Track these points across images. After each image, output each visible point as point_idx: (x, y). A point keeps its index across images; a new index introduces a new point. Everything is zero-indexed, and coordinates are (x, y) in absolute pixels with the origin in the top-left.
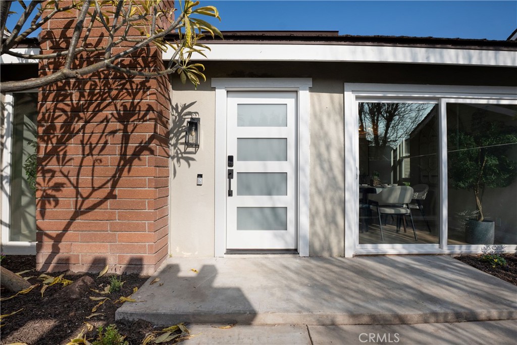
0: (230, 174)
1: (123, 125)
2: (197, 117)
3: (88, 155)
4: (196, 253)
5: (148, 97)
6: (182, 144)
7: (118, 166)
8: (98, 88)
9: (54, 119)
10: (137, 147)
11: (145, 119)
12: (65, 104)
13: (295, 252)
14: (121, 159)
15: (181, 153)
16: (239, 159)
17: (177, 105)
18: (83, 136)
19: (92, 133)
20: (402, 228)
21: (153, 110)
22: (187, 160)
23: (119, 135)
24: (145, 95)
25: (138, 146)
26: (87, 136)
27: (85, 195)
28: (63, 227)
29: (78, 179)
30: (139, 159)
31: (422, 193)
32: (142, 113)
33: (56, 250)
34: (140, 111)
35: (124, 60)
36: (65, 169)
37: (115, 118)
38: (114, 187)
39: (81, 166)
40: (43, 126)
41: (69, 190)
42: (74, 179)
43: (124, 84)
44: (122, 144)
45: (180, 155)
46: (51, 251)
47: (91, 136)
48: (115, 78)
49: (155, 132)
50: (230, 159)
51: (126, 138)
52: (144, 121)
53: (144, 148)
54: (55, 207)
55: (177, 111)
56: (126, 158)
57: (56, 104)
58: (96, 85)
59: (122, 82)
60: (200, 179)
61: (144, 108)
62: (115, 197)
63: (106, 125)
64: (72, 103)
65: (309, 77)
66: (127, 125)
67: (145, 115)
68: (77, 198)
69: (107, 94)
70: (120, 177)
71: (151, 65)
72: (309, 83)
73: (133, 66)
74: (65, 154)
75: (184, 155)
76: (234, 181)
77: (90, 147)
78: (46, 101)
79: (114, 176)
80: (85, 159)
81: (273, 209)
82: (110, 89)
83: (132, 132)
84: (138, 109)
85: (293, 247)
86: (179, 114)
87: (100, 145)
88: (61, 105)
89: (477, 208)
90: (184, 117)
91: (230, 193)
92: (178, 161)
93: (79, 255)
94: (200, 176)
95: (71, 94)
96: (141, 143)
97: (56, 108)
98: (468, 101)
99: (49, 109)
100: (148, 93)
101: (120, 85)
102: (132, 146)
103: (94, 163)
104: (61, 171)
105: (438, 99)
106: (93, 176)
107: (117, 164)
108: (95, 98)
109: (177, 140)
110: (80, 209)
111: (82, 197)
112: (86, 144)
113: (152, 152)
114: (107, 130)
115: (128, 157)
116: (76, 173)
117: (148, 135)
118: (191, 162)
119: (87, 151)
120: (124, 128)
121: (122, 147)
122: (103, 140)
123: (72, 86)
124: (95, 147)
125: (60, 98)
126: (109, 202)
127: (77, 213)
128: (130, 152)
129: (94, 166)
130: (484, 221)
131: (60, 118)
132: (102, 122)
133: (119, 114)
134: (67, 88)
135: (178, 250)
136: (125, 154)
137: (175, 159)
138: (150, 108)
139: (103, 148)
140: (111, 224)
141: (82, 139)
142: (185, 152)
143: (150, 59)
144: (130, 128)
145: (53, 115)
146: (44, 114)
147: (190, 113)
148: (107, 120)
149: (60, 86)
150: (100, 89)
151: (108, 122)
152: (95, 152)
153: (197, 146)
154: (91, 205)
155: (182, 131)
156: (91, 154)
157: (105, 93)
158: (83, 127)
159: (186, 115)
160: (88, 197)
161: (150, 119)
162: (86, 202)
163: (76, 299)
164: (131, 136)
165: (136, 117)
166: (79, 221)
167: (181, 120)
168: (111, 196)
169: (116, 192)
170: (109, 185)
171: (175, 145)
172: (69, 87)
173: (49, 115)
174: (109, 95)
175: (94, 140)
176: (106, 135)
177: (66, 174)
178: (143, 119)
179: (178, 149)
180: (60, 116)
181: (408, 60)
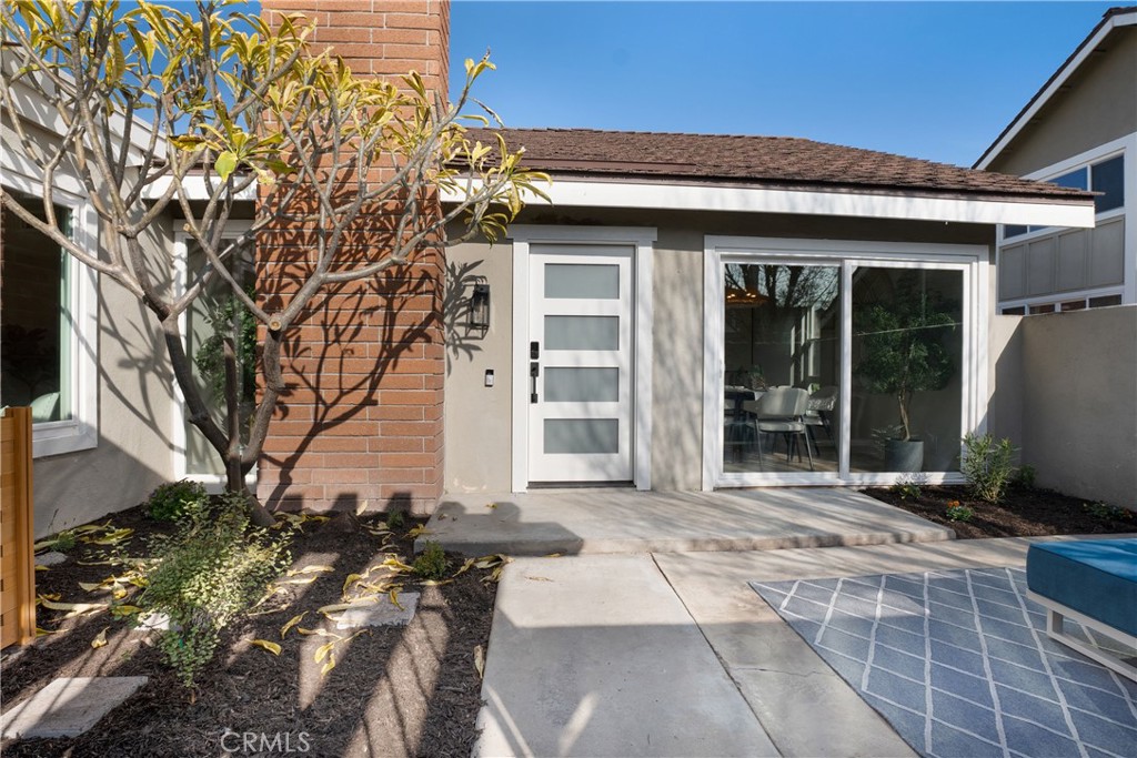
0: (534, 370)
1: (386, 298)
2: (484, 283)
3: (334, 342)
4: (484, 487)
5: (424, 259)
6: (460, 324)
7: (380, 357)
8: (347, 243)
9: (280, 288)
10: (406, 332)
11: (419, 291)
12: (297, 267)
13: (630, 484)
14: (383, 348)
15: (460, 339)
16: (546, 348)
17: (453, 265)
18: (326, 314)
19: (340, 309)
20: (796, 458)
21: (430, 278)
22: (468, 348)
23: (382, 312)
24: (420, 255)
25: (409, 330)
26: (332, 314)
27: (329, 402)
28: (297, 446)
29: (318, 377)
30: (410, 350)
31: (828, 400)
32: (414, 282)
33: (285, 481)
34: (410, 278)
35: (386, 204)
36: (299, 362)
37: (374, 289)
38: (373, 388)
39: (323, 357)
40: (263, 299)
41: (304, 393)
42: (312, 378)
43: (388, 239)
44: (385, 325)
45: (457, 342)
46: (278, 481)
47: (338, 314)
48: (373, 229)
49: (434, 309)
50: (535, 346)
51: (391, 319)
52: (417, 294)
53: (418, 333)
54: (282, 419)
55: (453, 275)
56: (391, 346)
57: (283, 268)
58: (343, 239)
59: (385, 236)
60: (490, 377)
61: (417, 274)
62: (375, 403)
63: (361, 299)
64: (308, 266)
65: (653, 226)
66: (393, 298)
67: (419, 284)
68: (317, 404)
69: (361, 254)
70: (382, 373)
71: (427, 212)
72: (653, 234)
73: (399, 212)
74: (298, 340)
75: (464, 342)
76: (540, 380)
77: (337, 330)
78: (267, 261)
79: (373, 373)
80: (329, 349)
81: (589, 421)
82: (366, 248)
83: (400, 309)
84: (408, 275)
85: (627, 478)
86: (457, 279)
87: (352, 328)
88: (289, 269)
89: (902, 423)
90: (464, 283)
91: (534, 399)
92: (455, 351)
93: (322, 487)
94: (490, 372)
95: (306, 252)
96: (413, 325)
97: (282, 274)
98: (876, 264)
99: (272, 274)
100: (424, 252)
101: (383, 240)
102: (400, 329)
103: (343, 354)
104: (292, 367)
105: (841, 260)
106: (341, 372)
107: (377, 355)
108: (342, 259)
109: (453, 319)
110: (322, 419)
111: (324, 403)
112: (331, 326)
113: (428, 340)
114: (364, 306)
115: (394, 345)
116: (316, 367)
117: (425, 313)
118: (473, 352)
119: (332, 337)
120: (388, 303)
121: (384, 330)
122: (356, 321)
123: (307, 238)
124: (344, 330)
125: (289, 258)
126: (367, 409)
127: (318, 427)
128: (397, 338)
129: (342, 357)
130: (910, 440)
131: (289, 287)
132: (355, 293)
133: (379, 282)
134: (299, 242)
135: (456, 483)
136: (390, 340)
137: (451, 348)
138: (426, 276)
139: (356, 332)
140: (371, 442)
141: (323, 319)
142: (466, 338)
143: (426, 202)
144: (396, 304)
145: (279, 282)
146: (263, 282)
147: (473, 278)
148: (361, 291)
149: (290, 241)
150: (351, 245)
151: (363, 293)
152: (344, 338)
153: (485, 327)
154: (338, 414)
155: (461, 305)
156: (337, 340)
157: (358, 252)
158: (326, 302)
159: (466, 280)
160: (335, 403)
161: (427, 292)
162: (331, 410)
163: (352, 534)
164: (398, 316)
165: (404, 288)
166: (321, 437)
167: (460, 289)
168: (369, 401)
169: (378, 395)
170: (368, 384)
171: (450, 327)
172: (303, 240)
173: (272, 281)
174: (365, 255)
175: (342, 320)
176: (361, 314)
177: (300, 370)
178: (415, 291)
179: (455, 332)
180: (289, 284)
181: (785, 209)
